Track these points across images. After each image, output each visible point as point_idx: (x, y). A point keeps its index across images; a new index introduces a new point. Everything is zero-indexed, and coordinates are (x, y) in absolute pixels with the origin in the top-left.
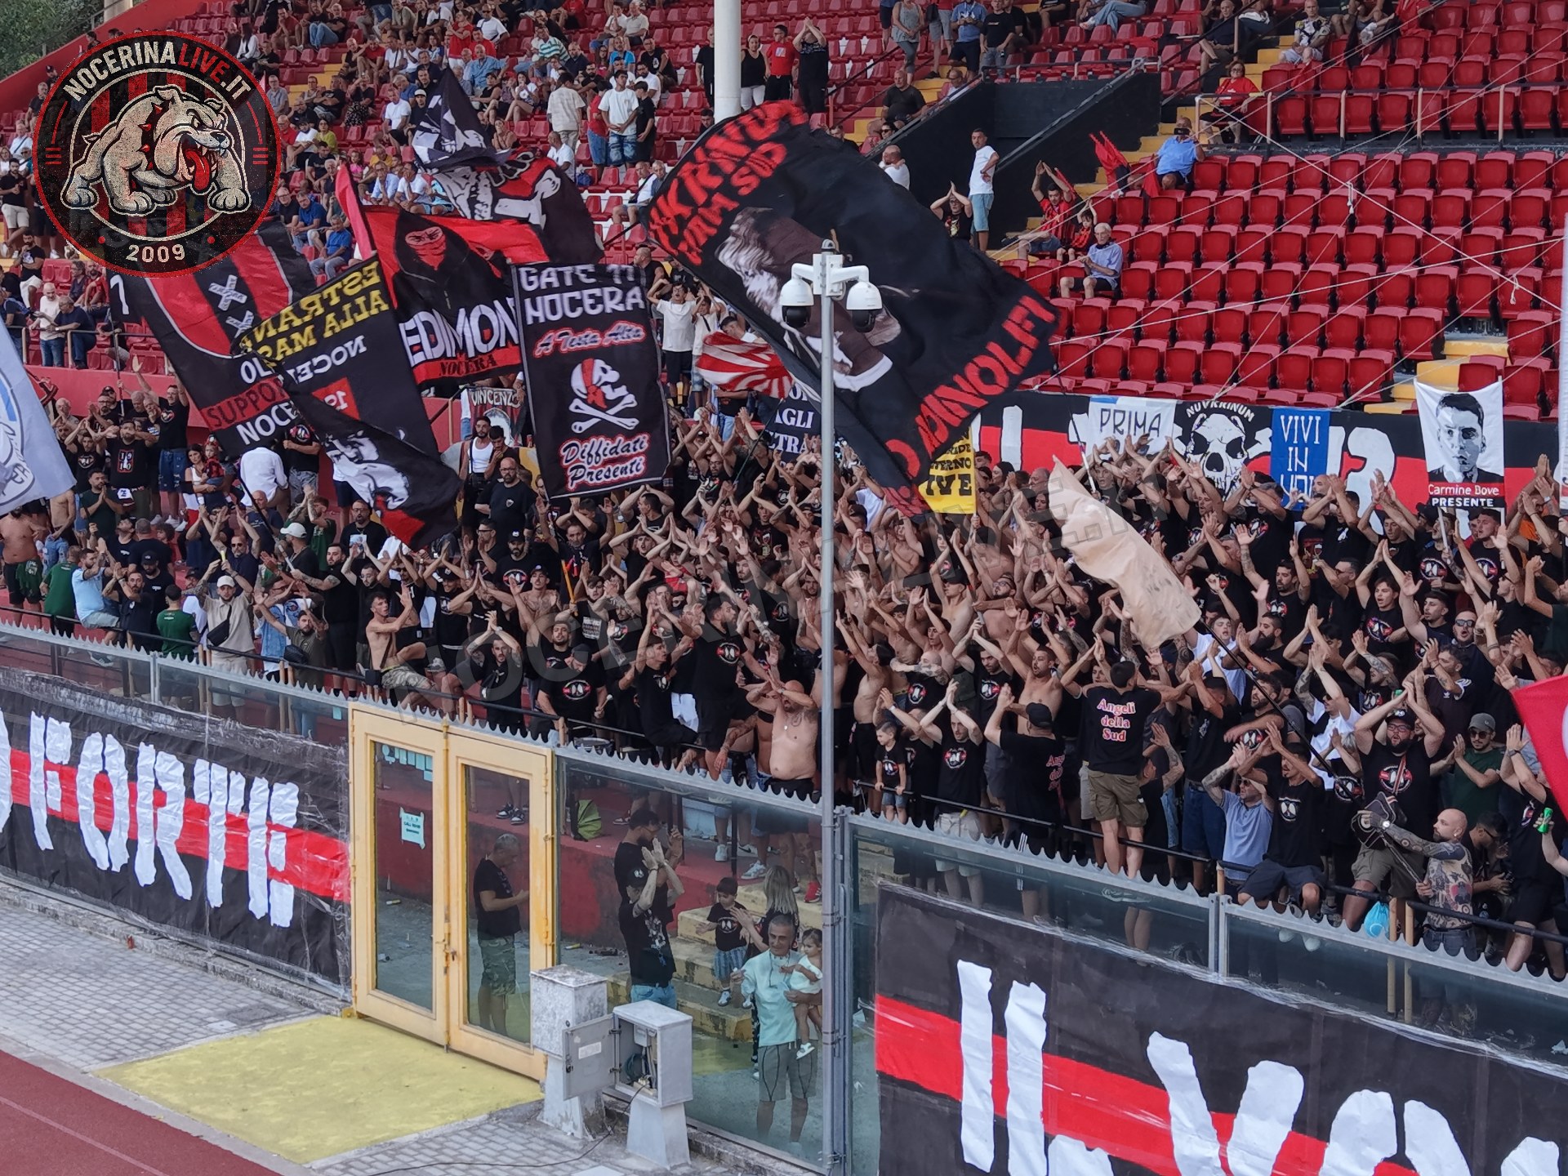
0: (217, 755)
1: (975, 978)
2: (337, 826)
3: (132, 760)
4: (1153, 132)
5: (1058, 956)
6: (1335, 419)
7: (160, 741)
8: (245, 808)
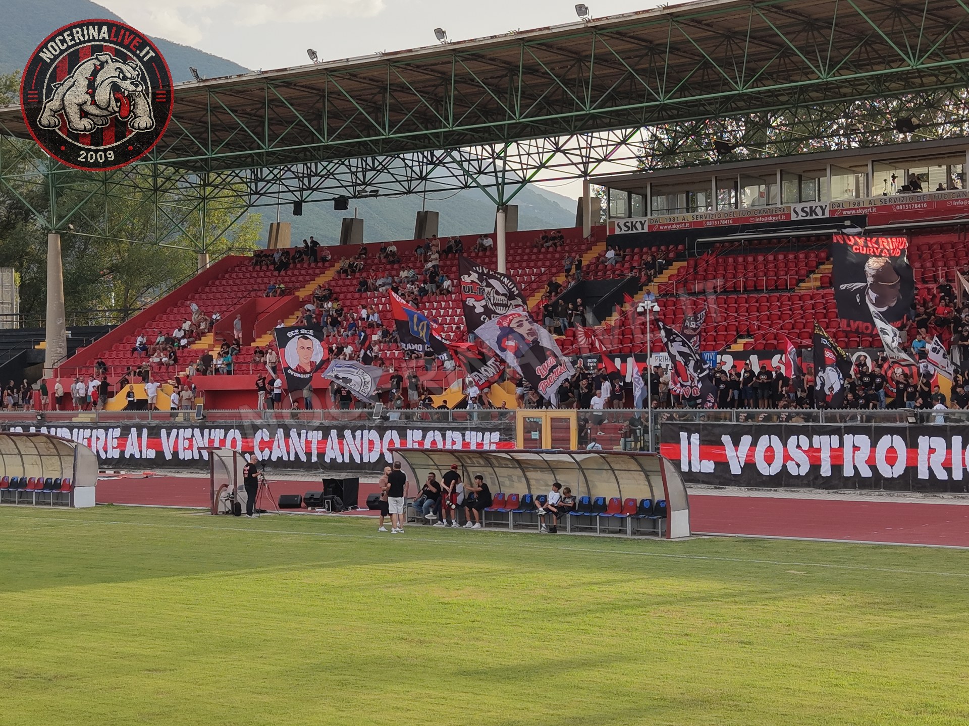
0: (472, 429)
1: (683, 435)
2: (511, 438)
3: (444, 436)
4: (637, 294)
5: (701, 427)
6: (718, 353)
7: (453, 429)
8: (483, 440)
